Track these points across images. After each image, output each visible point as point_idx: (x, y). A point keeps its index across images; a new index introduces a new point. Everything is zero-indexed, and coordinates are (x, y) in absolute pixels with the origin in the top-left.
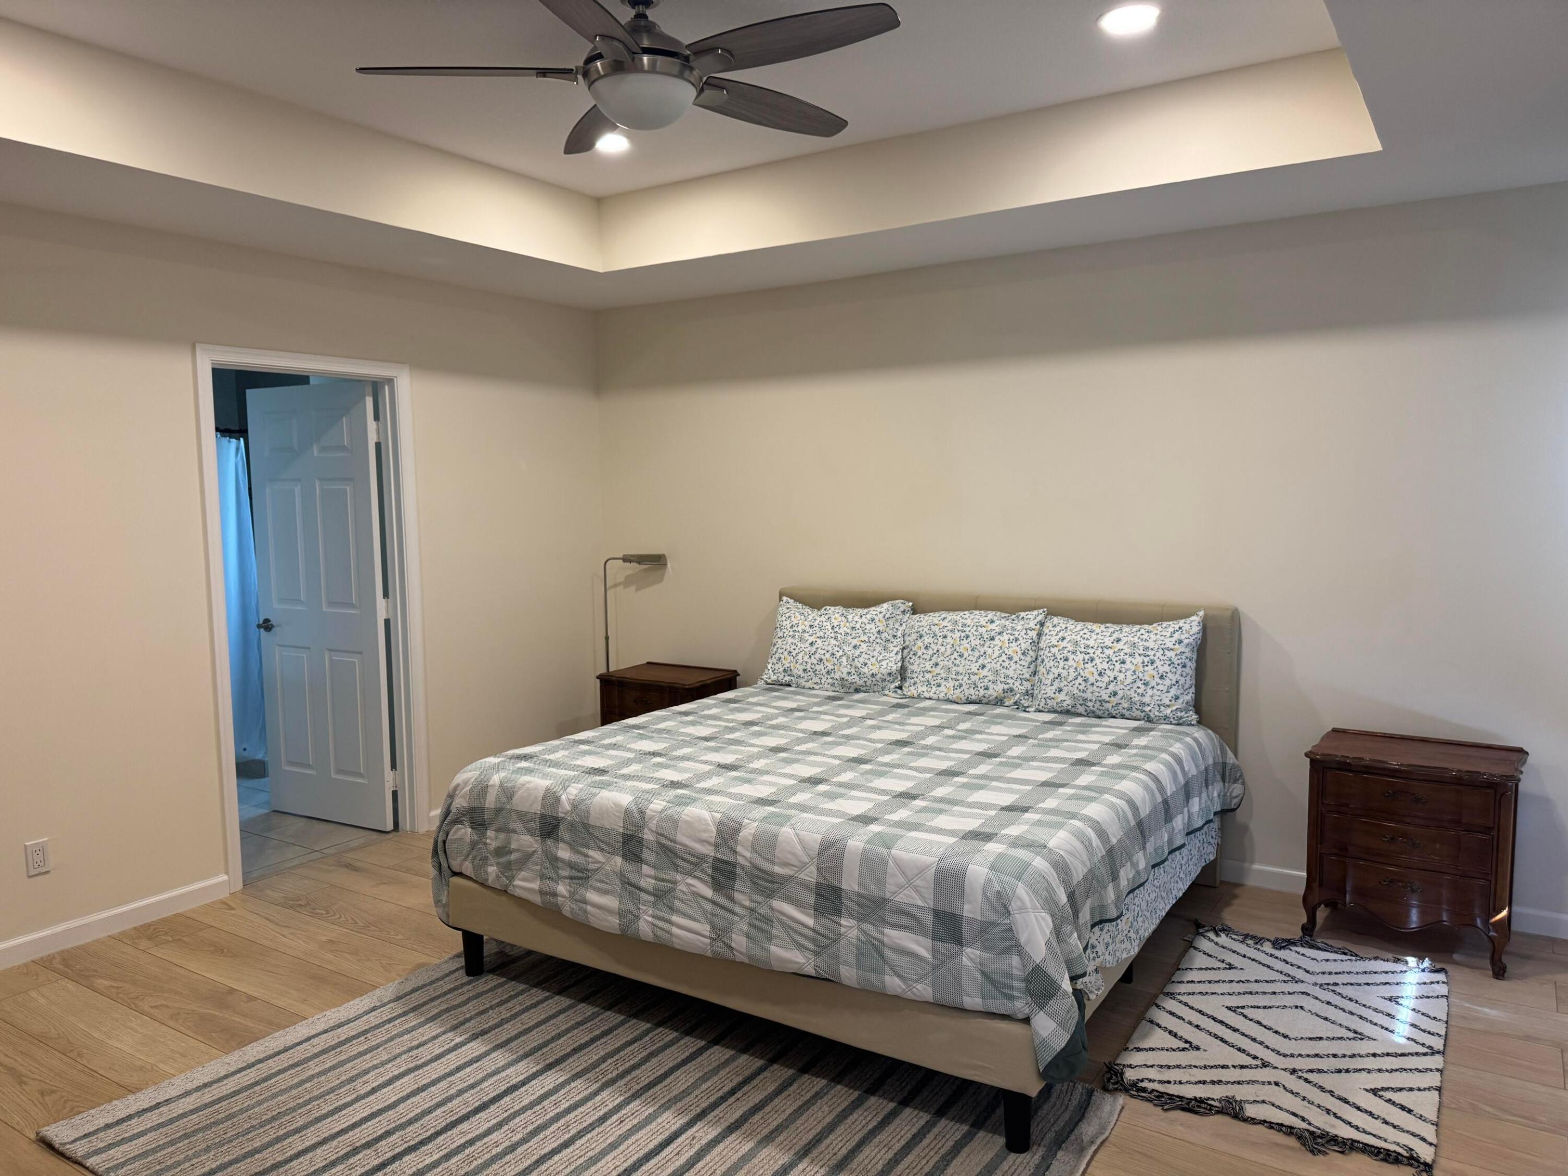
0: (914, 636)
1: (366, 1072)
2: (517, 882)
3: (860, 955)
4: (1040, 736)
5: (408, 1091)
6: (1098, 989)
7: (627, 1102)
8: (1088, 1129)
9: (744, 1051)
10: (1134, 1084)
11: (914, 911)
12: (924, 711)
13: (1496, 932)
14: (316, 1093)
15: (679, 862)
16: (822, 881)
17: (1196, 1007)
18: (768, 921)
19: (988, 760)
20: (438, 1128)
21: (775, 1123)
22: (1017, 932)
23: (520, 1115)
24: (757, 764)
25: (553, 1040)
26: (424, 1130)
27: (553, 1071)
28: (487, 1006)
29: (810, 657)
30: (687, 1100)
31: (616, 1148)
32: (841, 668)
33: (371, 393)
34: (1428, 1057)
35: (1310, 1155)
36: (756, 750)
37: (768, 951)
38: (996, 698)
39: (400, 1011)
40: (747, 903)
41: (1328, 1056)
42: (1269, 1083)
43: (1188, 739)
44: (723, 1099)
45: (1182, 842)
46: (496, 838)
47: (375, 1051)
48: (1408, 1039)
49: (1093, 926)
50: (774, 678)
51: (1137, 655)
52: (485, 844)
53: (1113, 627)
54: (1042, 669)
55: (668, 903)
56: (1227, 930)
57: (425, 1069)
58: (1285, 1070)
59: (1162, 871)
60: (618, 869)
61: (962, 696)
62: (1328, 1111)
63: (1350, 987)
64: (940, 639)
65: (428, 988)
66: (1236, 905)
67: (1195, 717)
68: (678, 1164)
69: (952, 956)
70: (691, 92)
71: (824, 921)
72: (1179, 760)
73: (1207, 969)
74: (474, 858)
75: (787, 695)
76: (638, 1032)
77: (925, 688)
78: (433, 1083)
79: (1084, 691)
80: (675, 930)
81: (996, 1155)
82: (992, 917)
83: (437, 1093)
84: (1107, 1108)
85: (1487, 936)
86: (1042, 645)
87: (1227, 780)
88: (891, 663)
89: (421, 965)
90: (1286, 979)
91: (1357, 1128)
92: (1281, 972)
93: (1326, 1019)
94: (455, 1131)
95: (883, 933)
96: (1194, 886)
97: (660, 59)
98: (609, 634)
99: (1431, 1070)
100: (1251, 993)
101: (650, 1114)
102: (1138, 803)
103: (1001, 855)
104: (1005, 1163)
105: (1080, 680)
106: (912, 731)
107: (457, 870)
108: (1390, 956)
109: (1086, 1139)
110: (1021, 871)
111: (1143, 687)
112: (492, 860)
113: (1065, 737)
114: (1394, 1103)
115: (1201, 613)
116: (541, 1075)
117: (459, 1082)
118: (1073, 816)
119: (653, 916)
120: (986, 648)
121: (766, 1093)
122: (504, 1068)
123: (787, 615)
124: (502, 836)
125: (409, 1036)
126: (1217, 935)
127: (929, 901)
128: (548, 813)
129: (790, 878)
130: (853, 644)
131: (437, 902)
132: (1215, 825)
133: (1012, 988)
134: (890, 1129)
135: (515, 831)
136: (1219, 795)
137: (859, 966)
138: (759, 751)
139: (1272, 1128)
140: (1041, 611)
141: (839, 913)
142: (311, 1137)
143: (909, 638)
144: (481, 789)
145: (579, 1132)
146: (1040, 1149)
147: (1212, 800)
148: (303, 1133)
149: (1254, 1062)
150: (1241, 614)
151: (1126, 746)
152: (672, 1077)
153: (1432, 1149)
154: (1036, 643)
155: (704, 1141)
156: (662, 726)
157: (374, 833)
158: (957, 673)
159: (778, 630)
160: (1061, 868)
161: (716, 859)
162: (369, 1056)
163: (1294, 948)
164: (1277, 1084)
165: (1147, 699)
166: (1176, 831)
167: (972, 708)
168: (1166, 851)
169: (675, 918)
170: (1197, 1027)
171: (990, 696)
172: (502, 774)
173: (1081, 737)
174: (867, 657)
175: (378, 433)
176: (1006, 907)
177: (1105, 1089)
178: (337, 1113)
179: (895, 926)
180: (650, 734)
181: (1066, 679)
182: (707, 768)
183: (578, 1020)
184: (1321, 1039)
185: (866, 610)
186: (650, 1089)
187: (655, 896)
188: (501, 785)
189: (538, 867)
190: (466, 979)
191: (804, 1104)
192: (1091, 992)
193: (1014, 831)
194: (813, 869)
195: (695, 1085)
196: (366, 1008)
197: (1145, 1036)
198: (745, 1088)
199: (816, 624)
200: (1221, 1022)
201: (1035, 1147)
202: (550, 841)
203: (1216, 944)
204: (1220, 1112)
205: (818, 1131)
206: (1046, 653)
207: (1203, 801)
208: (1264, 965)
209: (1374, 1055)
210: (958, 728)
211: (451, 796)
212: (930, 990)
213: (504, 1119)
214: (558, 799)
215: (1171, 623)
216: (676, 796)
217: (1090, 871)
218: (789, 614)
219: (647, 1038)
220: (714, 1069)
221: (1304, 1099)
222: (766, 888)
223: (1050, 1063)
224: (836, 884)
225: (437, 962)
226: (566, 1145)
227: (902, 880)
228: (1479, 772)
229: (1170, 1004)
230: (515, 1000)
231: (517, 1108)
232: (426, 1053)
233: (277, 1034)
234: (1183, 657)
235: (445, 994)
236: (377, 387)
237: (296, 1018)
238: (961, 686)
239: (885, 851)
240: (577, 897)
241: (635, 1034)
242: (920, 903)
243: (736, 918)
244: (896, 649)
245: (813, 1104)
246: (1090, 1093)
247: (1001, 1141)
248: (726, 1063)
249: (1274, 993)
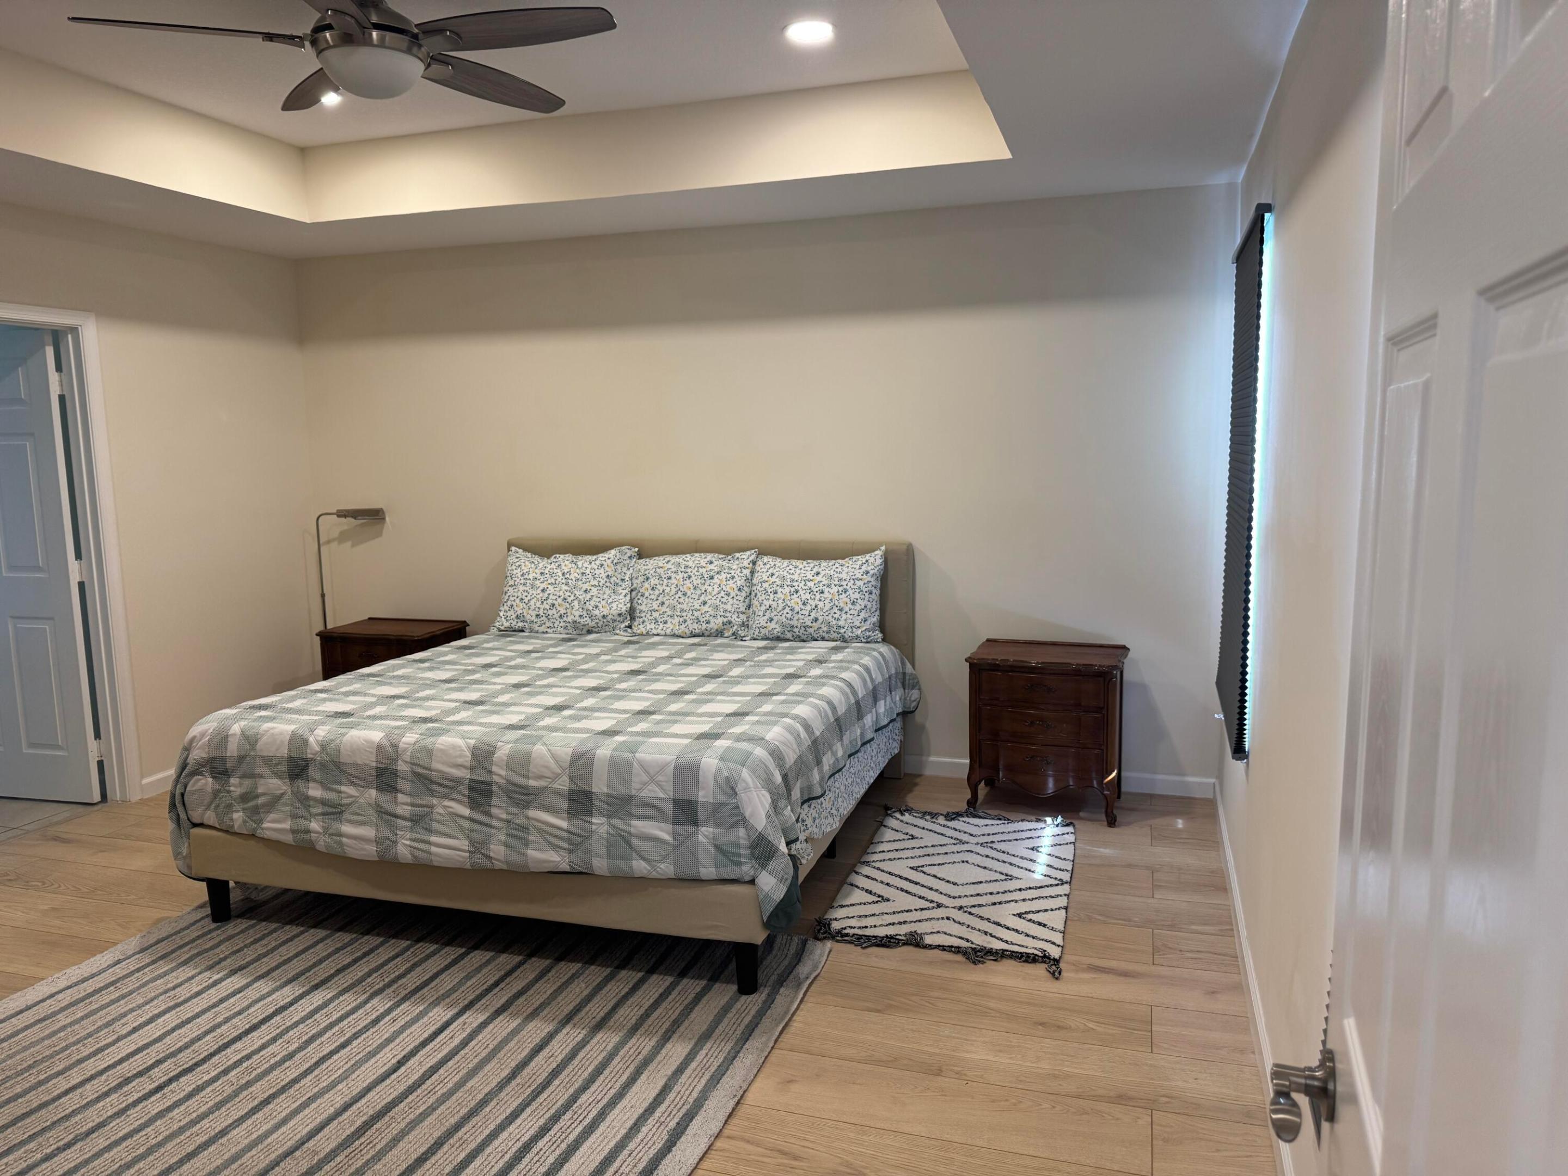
0: (641, 579)
1: (124, 1015)
2: (265, 825)
3: (609, 846)
4: (756, 659)
5: (173, 1025)
6: (809, 855)
7: (398, 1004)
8: (803, 969)
9: (503, 951)
10: (839, 932)
11: (656, 802)
12: (653, 646)
13: (1108, 790)
14: (71, 1040)
15: (435, 787)
16: (574, 787)
17: (886, 869)
18: (525, 829)
19: (713, 681)
20: (212, 1050)
21: (538, 1003)
22: (743, 808)
23: (292, 1029)
24: (501, 699)
25: (314, 965)
26: (197, 1054)
27: (320, 990)
28: (242, 945)
29: (542, 602)
30: (454, 996)
31: (392, 1041)
32: (573, 612)
33: (51, 343)
34: (1059, 887)
35: (972, 966)
36: (499, 687)
37: (526, 855)
38: (717, 630)
39: (148, 961)
40: (504, 816)
41: (986, 894)
42: (943, 918)
43: (875, 653)
44: (488, 990)
45: (872, 736)
46: (240, 785)
47: (129, 997)
48: (1045, 876)
49: (803, 804)
50: (507, 624)
51: (833, 585)
52: (229, 792)
53: (813, 563)
54: (755, 602)
55: (426, 826)
56: (909, 810)
57: (186, 1005)
58: (954, 908)
59: (856, 760)
60: (373, 801)
61: (687, 630)
62: (986, 933)
63: (1002, 843)
64: (665, 580)
65: (174, 937)
66: (917, 791)
67: (880, 635)
68: (452, 1045)
69: (690, 836)
70: (419, 67)
71: (576, 822)
72: (867, 670)
73: (894, 841)
74: (217, 806)
75: (522, 640)
76: (399, 949)
77: (653, 626)
78: (198, 1016)
79: (791, 619)
80: (434, 849)
81: (730, 998)
82: (723, 798)
83: (204, 1022)
84: (818, 952)
85: (1103, 794)
86: (755, 581)
87: (907, 687)
88: (621, 604)
89: (159, 921)
90: (955, 842)
91: (1007, 942)
92: (952, 838)
93: (985, 868)
94: (228, 1050)
95: (630, 825)
96: (881, 775)
97: (389, 35)
98: (325, 592)
99: (1061, 896)
100: (929, 855)
101: (421, 1011)
102: (836, 703)
103: (728, 748)
104: (738, 1003)
105: (787, 610)
106: (644, 662)
107: (196, 820)
108: (1033, 818)
109: (802, 976)
110: (744, 760)
111: (838, 613)
112: (237, 807)
113: (776, 658)
114: (1033, 922)
115: (883, 548)
116: (308, 995)
117: (224, 1011)
118: (786, 715)
119: (411, 840)
120: (706, 586)
121: (527, 981)
122: (269, 994)
123: (517, 564)
124: (248, 782)
125: (162, 980)
126: (902, 814)
127: (668, 792)
128: (295, 755)
129: (544, 789)
130: (584, 589)
131: (177, 855)
132: (898, 724)
133: (739, 855)
134: (640, 993)
135: (261, 776)
136: (900, 699)
137: (609, 856)
138: (502, 688)
139: (945, 950)
140: (753, 551)
141: (590, 814)
142: (76, 1077)
143: (636, 581)
144: (222, 739)
145: (354, 1034)
146: (766, 989)
147: (895, 703)
148: (67, 1074)
149: (932, 905)
150: (915, 550)
151: (826, 661)
152: (437, 980)
153: (1060, 949)
154: (749, 580)
155: (475, 1025)
156: (400, 672)
157: (80, 806)
158: (682, 610)
159: (509, 578)
160: (777, 755)
161: (471, 780)
162: (122, 1002)
163: (961, 819)
164: (948, 918)
165: (841, 623)
166: (867, 727)
167: (696, 640)
168: (859, 743)
169: (434, 839)
170: (888, 884)
171: (711, 629)
172: (243, 723)
173: (789, 657)
174: (598, 600)
175: (61, 385)
176: (733, 789)
177: (817, 939)
178: (100, 1053)
179: (639, 818)
180: (388, 681)
181: (776, 610)
182: (453, 705)
183: (337, 946)
184: (981, 882)
185: (595, 557)
186: (418, 992)
187: (412, 821)
188: (243, 733)
189: (288, 808)
190: (214, 925)
191: (563, 984)
192: (803, 857)
193: (737, 730)
194: (566, 778)
195: (460, 984)
196: (109, 962)
197: (847, 895)
198: (508, 979)
199: (546, 571)
200: (906, 879)
201: (762, 988)
202: (300, 783)
203: (902, 821)
204: (906, 943)
205: (578, 1002)
206: (759, 588)
207: (888, 703)
208: (938, 834)
209: (1020, 890)
210: (685, 657)
211: (187, 749)
212: (672, 867)
213: (277, 1035)
214: (305, 742)
215: (859, 557)
216: (428, 729)
217: (800, 757)
218: (518, 563)
219: (409, 953)
220: (476, 969)
221: (968, 926)
222: (520, 800)
223: (772, 912)
224: (587, 788)
225: (180, 914)
226: (343, 1046)
227: (645, 778)
228: (1091, 665)
229: (866, 870)
230: (270, 937)
231: (288, 1024)
232: (183, 993)
233: (15, 996)
234: (870, 586)
235: (193, 941)
236: (57, 336)
237: (32, 981)
238: (685, 621)
239: (630, 755)
240: (331, 831)
241: (396, 951)
242: (662, 795)
243: (493, 831)
244: (624, 592)
245: (571, 983)
246: (804, 943)
247: (734, 988)
248: (488, 962)
249: (946, 853)
